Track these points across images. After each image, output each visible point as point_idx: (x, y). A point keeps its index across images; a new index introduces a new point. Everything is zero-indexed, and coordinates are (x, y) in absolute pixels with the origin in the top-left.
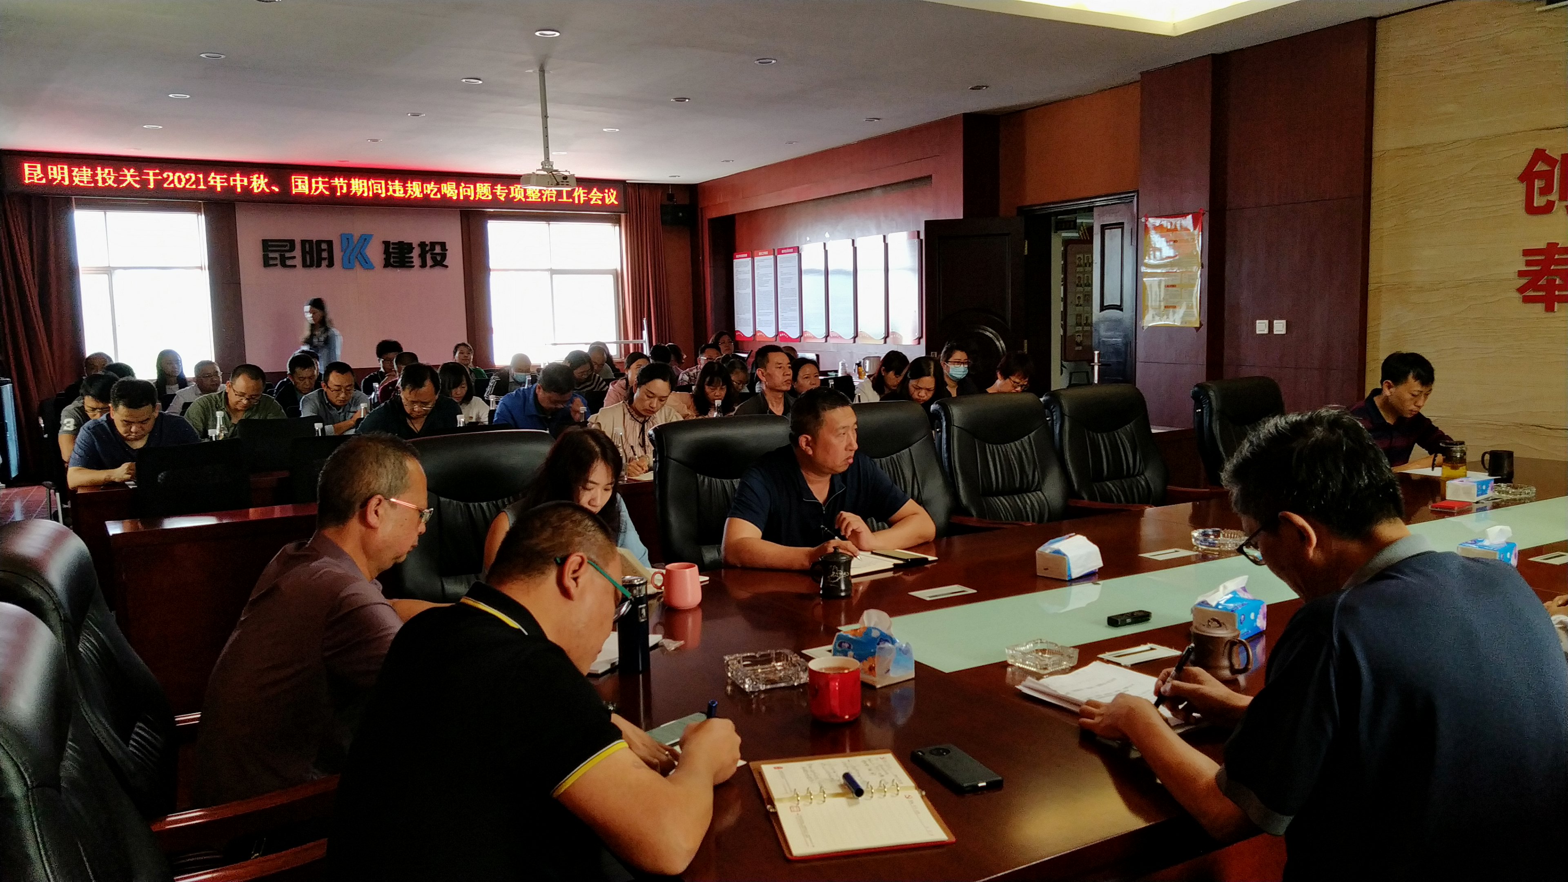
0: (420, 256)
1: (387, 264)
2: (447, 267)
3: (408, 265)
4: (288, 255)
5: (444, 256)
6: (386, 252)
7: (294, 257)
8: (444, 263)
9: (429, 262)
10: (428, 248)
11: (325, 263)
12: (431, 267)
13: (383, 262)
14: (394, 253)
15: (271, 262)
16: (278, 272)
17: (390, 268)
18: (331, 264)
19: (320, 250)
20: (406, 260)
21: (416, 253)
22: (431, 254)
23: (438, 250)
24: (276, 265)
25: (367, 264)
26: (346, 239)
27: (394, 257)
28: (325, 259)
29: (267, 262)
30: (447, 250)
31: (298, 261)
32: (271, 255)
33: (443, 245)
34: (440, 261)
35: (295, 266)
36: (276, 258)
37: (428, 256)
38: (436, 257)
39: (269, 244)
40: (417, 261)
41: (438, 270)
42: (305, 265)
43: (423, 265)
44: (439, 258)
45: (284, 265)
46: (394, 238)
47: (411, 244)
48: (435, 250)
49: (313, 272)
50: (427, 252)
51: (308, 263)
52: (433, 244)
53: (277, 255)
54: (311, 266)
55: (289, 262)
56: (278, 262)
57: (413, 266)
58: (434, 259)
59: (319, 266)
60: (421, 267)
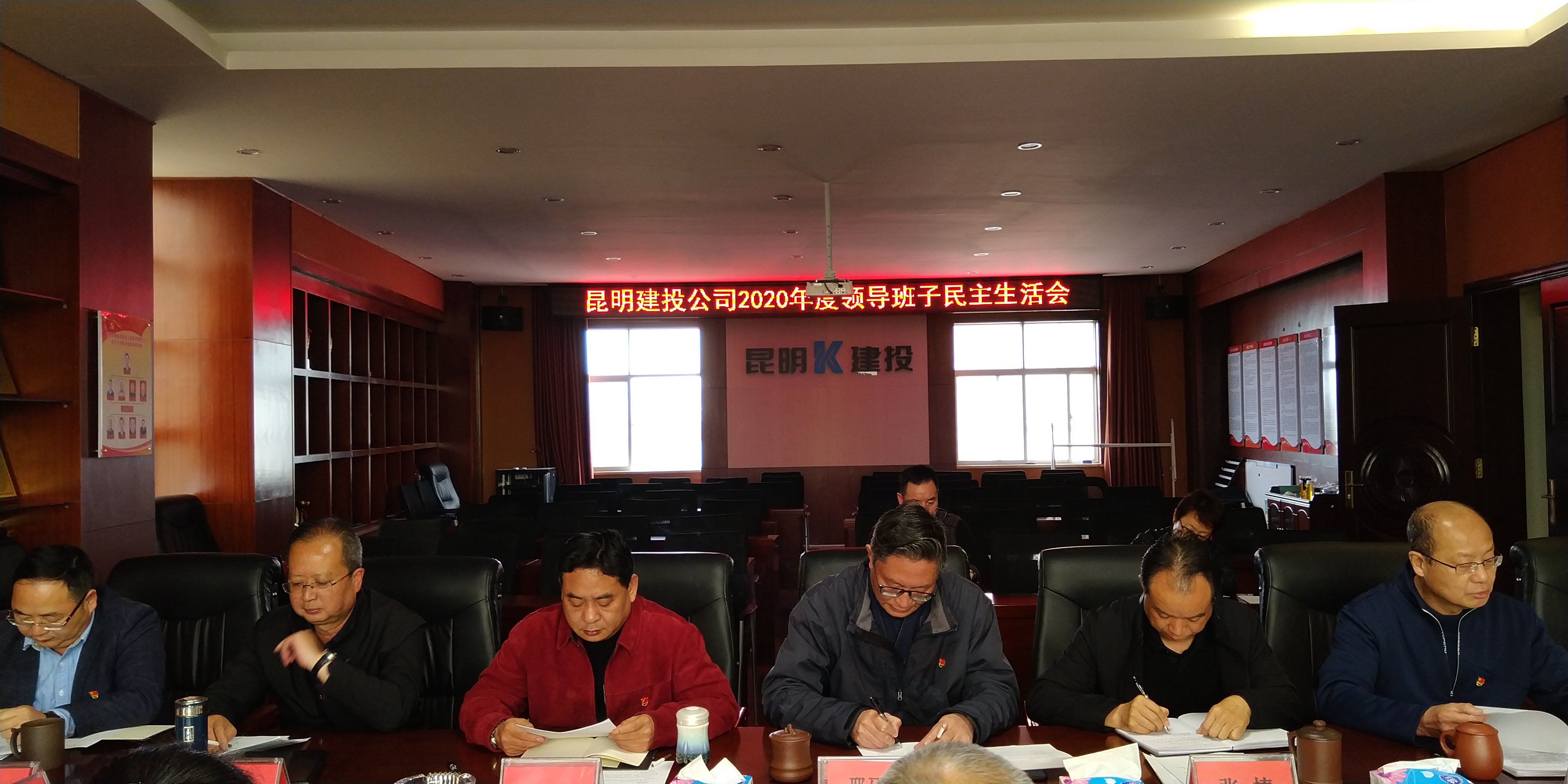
0: (886, 360)
1: (855, 367)
2: (912, 370)
3: (873, 367)
4: (767, 362)
5: (909, 360)
6: (855, 354)
7: (772, 364)
8: (909, 366)
9: (895, 366)
10: (893, 353)
11: (799, 369)
12: (896, 370)
13: (851, 366)
14: (861, 358)
15: (753, 369)
16: (758, 378)
17: (857, 369)
18: (804, 370)
19: (795, 358)
20: (872, 363)
21: (882, 358)
22: (897, 358)
23: (903, 353)
24: (757, 371)
25: (837, 370)
26: (819, 345)
27: (861, 362)
28: (799, 365)
29: (749, 369)
30: (912, 354)
31: (776, 368)
32: (753, 363)
33: (908, 349)
34: (905, 365)
35: (773, 372)
36: (757, 366)
37: (894, 361)
38: (901, 361)
39: (752, 352)
40: (883, 365)
41: (903, 373)
42: (781, 371)
43: (889, 369)
44: (904, 362)
45: (763, 371)
46: (862, 344)
47: (878, 348)
48: (900, 354)
49: (789, 377)
50: (893, 356)
51: (784, 369)
52: (899, 348)
53: (758, 363)
54: (787, 372)
55: (767, 369)
56: (759, 368)
57: (879, 368)
58: (899, 363)
59: (793, 371)
60: (886, 370)
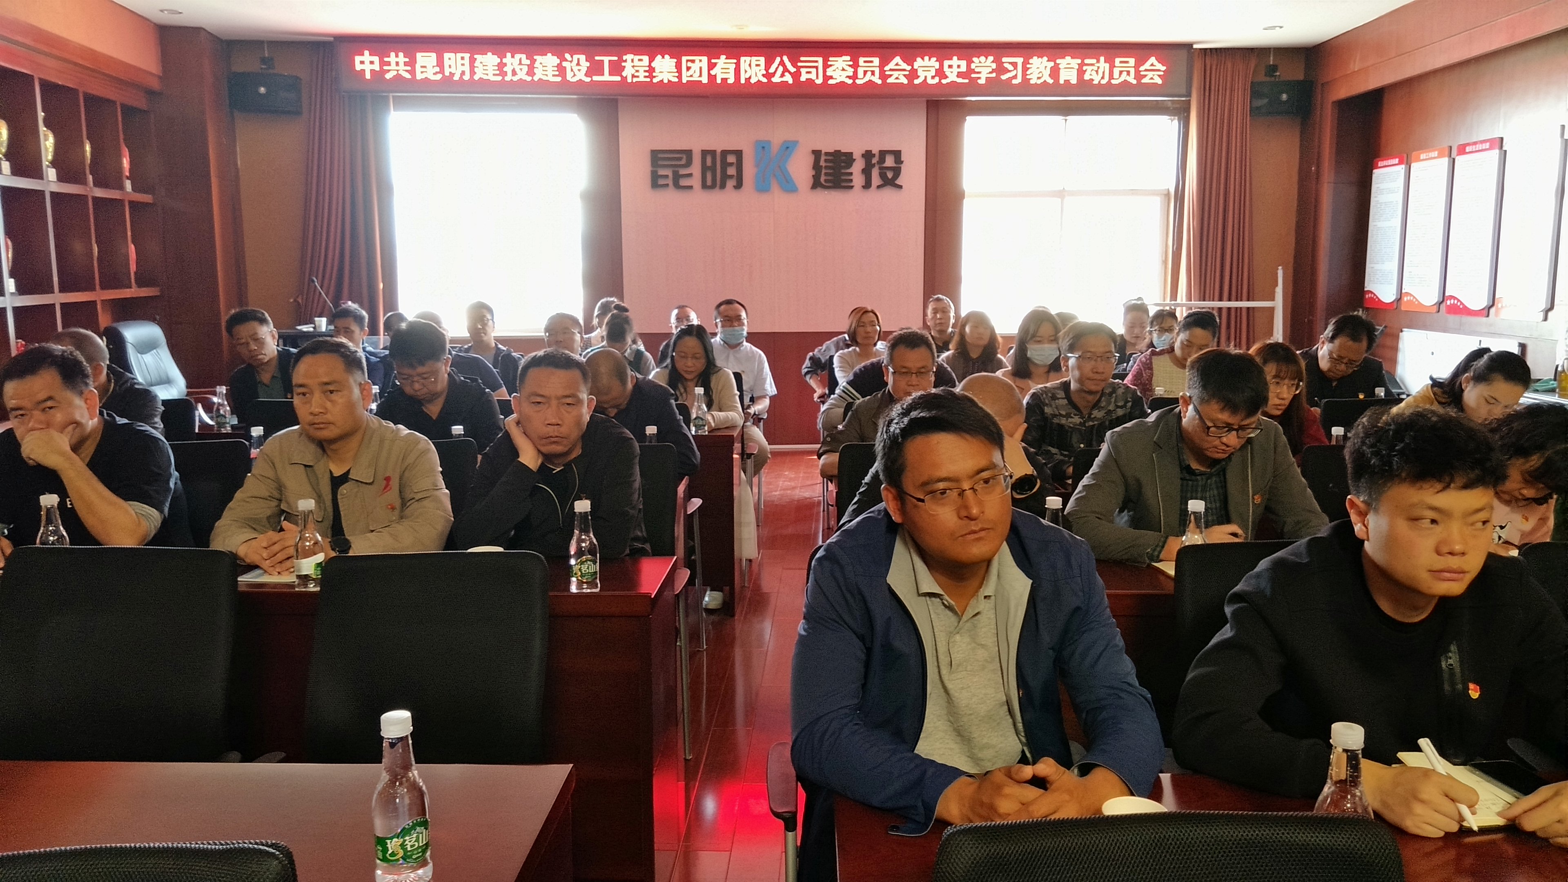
0: (863, 171)
1: (816, 184)
2: (900, 187)
3: (844, 184)
4: (683, 171)
5: (897, 171)
6: (816, 166)
7: (690, 175)
8: (898, 182)
9: (876, 180)
10: (874, 161)
11: (731, 183)
12: (879, 187)
13: (811, 182)
14: (826, 167)
15: (661, 182)
16: (670, 197)
17: (819, 189)
18: (739, 185)
19: (725, 165)
20: (843, 178)
21: (857, 168)
22: (880, 168)
23: (890, 162)
24: (667, 185)
25: (789, 186)
26: (762, 147)
27: (826, 174)
28: (731, 177)
29: (656, 182)
30: (902, 162)
31: (696, 181)
32: (662, 172)
33: (897, 154)
34: (891, 180)
35: (691, 187)
36: (667, 176)
37: (875, 173)
38: (886, 173)
39: (660, 155)
40: (858, 179)
41: (888, 192)
42: (704, 186)
43: (867, 185)
44: (890, 175)
45: (677, 186)
46: (828, 145)
47: (852, 153)
48: (884, 162)
49: (716, 197)
50: (874, 165)
51: (709, 183)
52: (883, 154)
53: (668, 172)
54: (713, 186)
55: (683, 182)
56: (670, 181)
57: (852, 187)
58: (883, 176)
59: (723, 186)
60: (864, 187)
